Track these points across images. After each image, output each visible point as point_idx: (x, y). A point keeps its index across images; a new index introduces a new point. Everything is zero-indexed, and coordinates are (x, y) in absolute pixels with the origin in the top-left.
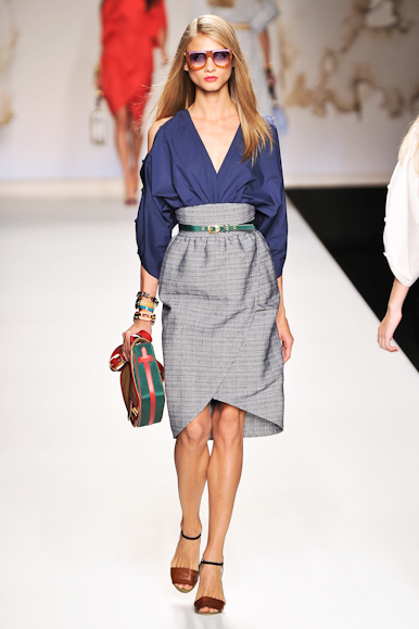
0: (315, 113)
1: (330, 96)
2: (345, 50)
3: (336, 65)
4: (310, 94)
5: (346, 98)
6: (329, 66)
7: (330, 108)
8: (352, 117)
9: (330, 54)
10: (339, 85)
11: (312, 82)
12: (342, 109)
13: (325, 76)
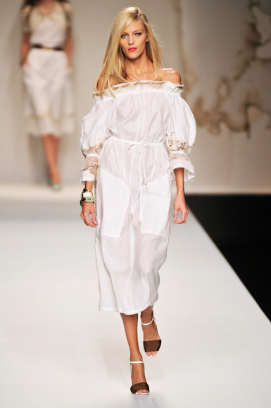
0: (210, 131)
1: (224, 117)
2: (237, 78)
3: (229, 91)
4: (207, 114)
5: (237, 119)
6: (223, 91)
7: (223, 127)
8: (242, 135)
9: (225, 81)
10: (232, 108)
11: (208, 105)
12: (233, 129)
13: (220, 100)
